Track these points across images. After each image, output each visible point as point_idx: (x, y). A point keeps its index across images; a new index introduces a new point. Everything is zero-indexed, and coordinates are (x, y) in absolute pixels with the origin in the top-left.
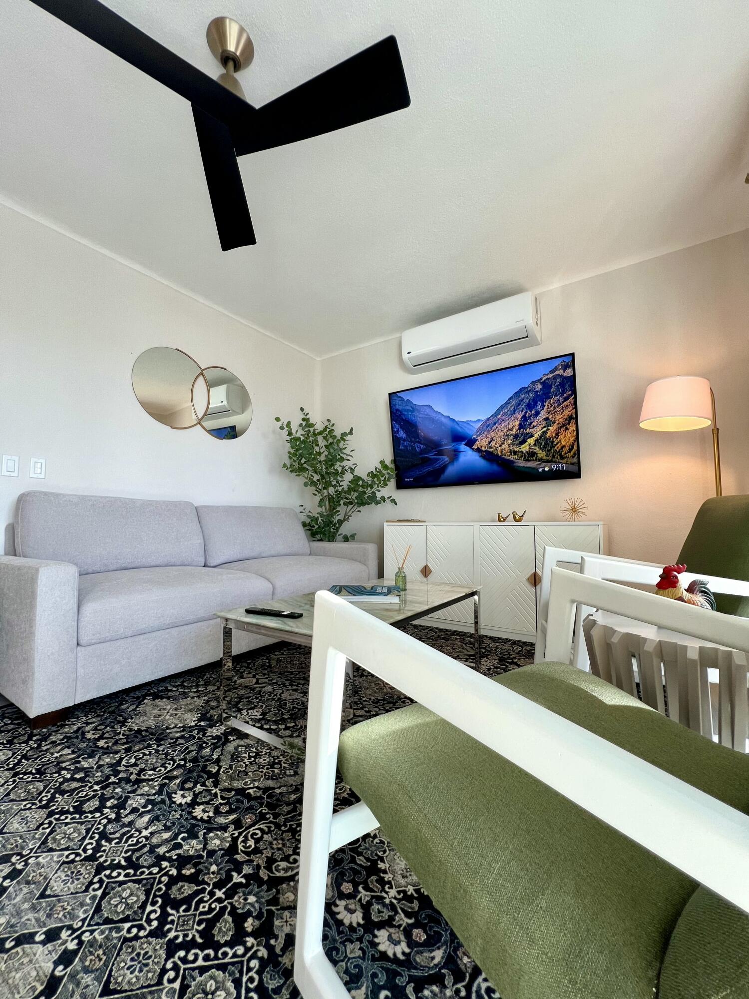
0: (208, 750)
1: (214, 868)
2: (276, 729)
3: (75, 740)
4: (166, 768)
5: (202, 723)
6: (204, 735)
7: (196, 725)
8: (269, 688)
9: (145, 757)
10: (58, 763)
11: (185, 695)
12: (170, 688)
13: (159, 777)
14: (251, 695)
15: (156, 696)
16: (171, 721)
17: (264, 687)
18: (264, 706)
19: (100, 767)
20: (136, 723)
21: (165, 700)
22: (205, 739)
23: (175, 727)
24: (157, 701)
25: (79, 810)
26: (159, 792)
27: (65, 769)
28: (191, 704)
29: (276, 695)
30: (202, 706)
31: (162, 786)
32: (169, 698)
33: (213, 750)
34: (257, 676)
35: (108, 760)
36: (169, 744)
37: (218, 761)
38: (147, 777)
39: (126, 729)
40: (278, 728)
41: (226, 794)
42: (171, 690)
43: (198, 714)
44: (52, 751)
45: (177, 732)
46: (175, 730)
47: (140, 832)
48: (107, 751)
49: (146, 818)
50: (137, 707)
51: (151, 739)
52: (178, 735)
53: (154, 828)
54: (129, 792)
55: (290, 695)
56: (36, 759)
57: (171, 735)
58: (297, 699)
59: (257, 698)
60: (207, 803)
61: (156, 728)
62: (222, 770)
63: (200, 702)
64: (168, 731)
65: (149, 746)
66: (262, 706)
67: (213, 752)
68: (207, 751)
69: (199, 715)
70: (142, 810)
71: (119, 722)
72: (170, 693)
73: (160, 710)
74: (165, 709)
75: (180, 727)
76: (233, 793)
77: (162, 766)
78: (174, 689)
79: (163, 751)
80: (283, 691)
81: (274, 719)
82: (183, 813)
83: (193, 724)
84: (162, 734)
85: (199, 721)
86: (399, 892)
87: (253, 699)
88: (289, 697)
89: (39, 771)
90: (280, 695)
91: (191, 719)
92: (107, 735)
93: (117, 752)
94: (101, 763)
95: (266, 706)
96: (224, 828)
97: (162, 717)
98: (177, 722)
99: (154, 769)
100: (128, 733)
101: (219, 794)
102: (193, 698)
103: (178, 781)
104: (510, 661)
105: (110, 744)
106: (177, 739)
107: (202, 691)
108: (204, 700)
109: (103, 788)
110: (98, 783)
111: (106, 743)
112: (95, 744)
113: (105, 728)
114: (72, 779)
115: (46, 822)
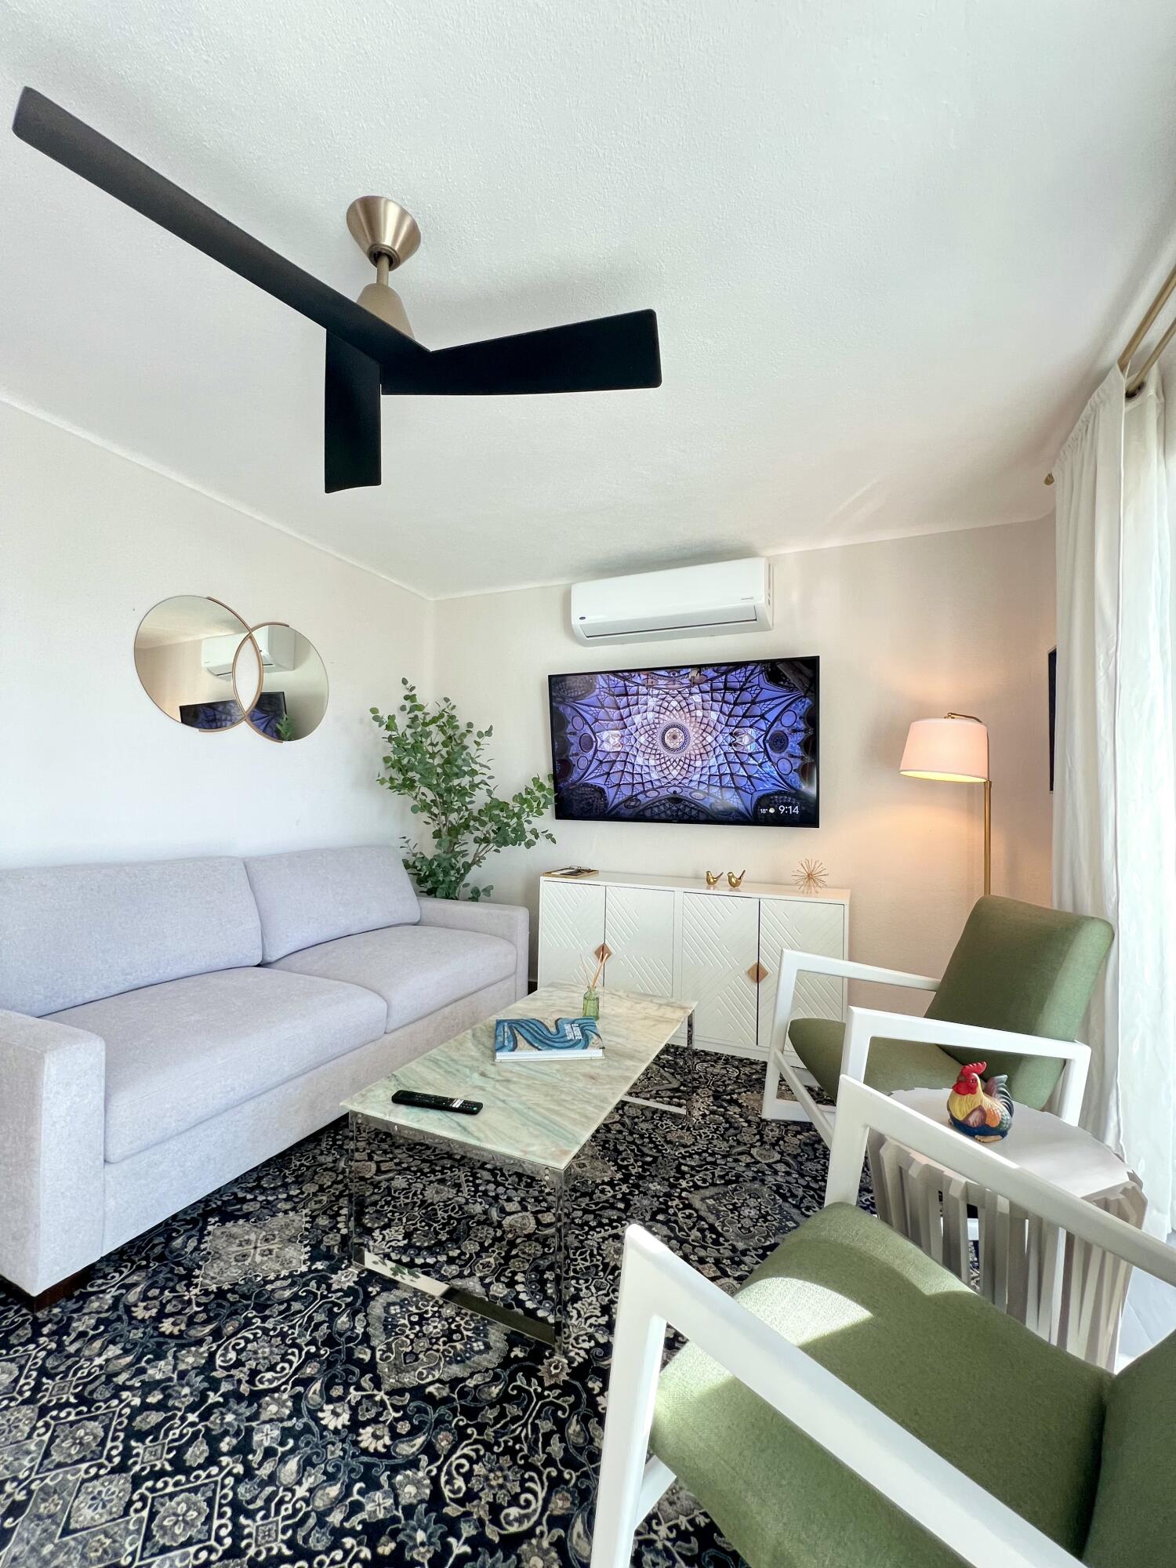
0: (344, 1318)
1: (421, 1536)
2: (436, 1263)
3: (117, 1325)
4: (291, 1363)
5: (319, 1265)
6: (329, 1286)
7: (310, 1271)
8: (400, 1182)
9: (250, 1346)
10: (110, 1377)
11: (270, 1208)
12: (241, 1195)
13: (286, 1383)
14: (376, 1197)
15: (226, 1217)
16: (269, 1268)
17: (392, 1179)
18: (404, 1220)
19: (182, 1375)
20: (209, 1277)
21: (241, 1222)
22: (333, 1297)
23: (277, 1278)
24: (229, 1225)
25: (179, 1466)
26: (296, 1412)
27: (125, 1388)
28: (287, 1226)
29: (415, 1194)
30: (306, 1229)
31: (297, 1398)
32: (247, 1216)
33: (353, 1316)
34: (376, 1158)
35: (190, 1360)
36: (281, 1313)
37: (366, 1338)
38: (266, 1386)
39: (196, 1291)
40: (438, 1261)
41: (398, 1401)
42: (244, 1200)
43: (305, 1246)
44: (87, 1353)
45: (284, 1288)
46: (278, 1284)
47: (293, 1492)
48: (184, 1342)
49: (292, 1465)
50: (200, 1242)
51: (247, 1307)
52: (287, 1294)
53: (311, 1480)
54: (249, 1419)
55: (437, 1192)
56: (66, 1374)
57: (277, 1295)
58: (450, 1199)
59: (388, 1203)
60: (375, 1421)
61: (246, 1283)
62: (378, 1354)
63: (300, 1220)
64: (269, 1287)
65: (248, 1323)
66: (400, 1219)
67: (354, 1320)
68: (343, 1321)
69: (308, 1248)
70: (280, 1450)
71: (181, 1278)
72: (245, 1207)
73: (240, 1245)
74: (248, 1242)
75: (285, 1278)
76: (408, 1396)
77: (283, 1360)
78: (249, 1197)
79: (274, 1329)
80: (424, 1185)
81: (426, 1244)
82: (346, 1446)
83: (304, 1269)
84: (259, 1295)
85: (313, 1259)
86: (670, 1529)
87: (382, 1207)
88: (436, 1198)
89: (82, 1399)
90: (421, 1194)
91: (297, 1258)
92: (169, 1309)
93: (199, 1342)
94: (182, 1367)
95: (408, 1220)
96: (413, 1463)
97: (250, 1260)
98: (277, 1267)
99: (272, 1368)
100: (204, 1300)
101: (388, 1402)
102: (286, 1212)
103: (317, 1386)
104: (728, 1097)
105: (183, 1327)
106: (289, 1301)
107: (297, 1196)
108: (306, 1215)
109: (204, 1417)
110: (191, 1408)
111: (174, 1324)
112: (156, 1328)
113: (161, 1293)
114: (145, 1407)
115: (136, 1497)
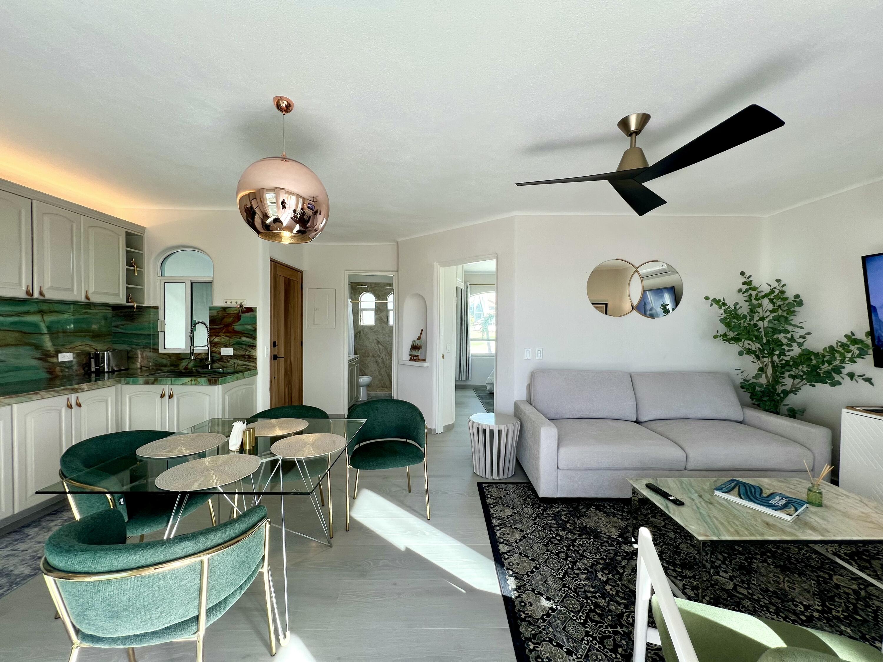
0: (620, 558)
1: (610, 618)
3: (557, 518)
4: (596, 556)
5: (620, 539)
6: (620, 547)
7: (616, 539)
8: (672, 535)
9: (587, 544)
10: (550, 527)
11: (614, 515)
12: (606, 505)
13: (593, 559)
14: (657, 534)
15: (598, 508)
16: (604, 530)
17: (669, 532)
18: (664, 547)
19: (567, 538)
20: (585, 521)
21: (602, 513)
22: (620, 550)
24: (598, 511)
25: (557, 554)
26: (591, 567)
27: (553, 531)
28: (616, 522)
29: (676, 542)
30: (622, 527)
31: (593, 565)
32: (604, 512)
33: (623, 559)
34: (667, 521)
35: (570, 536)
36: (600, 543)
37: (624, 567)
38: (586, 555)
39: (580, 522)
41: (623, 588)
42: (606, 507)
43: (619, 531)
44: (548, 518)
45: (605, 538)
46: (604, 535)
47: (581, 581)
48: (570, 531)
49: (584, 576)
50: (586, 511)
51: (591, 535)
52: (605, 540)
53: (587, 583)
54: (578, 559)
55: (687, 548)
56: (542, 519)
57: (602, 538)
58: (691, 553)
59: (660, 538)
60: (613, 586)
61: (594, 529)
62: (625, 574)
63: (622, 524)
64: (601, 534)
65: (590, 539)
66: (662, 546)
69: (620, 533)
70: (582, 571)
71: (577, 516)
72: (605, 509)
73: (598, 519)
74: (601, 519)
75: (607, 535)
76: (628, 590)
77: (595, 553)
78: (608, 507)
79: (596, 545)
80: (682, 542)
82: (601, 584)
83: (615, 537)
84: (597, 534)
85: (619, 536)
87: (657, 538)
88: (685, 549)
89: (543, 527)
90: (679, 544)
91: (615, 533)
92: (570, 521)
93: (575, 534)
94: (567, 536)
96: (619, 604)
97: (599, 524)
98: (606, 531)
99: (591, 553)
100: (580, 525)
101: (620, 586)
102: (618, 518)
103: (601, 566)
105: (572, 528)
106: (605, 542)
107: (625, 516)
108: (625, 523)
109: (567, 550)
110: (566, 546)
111: (570, 526)
112: (565, 524)
113: (570, 517)
114: (555, 538)
115: (546, 553)
